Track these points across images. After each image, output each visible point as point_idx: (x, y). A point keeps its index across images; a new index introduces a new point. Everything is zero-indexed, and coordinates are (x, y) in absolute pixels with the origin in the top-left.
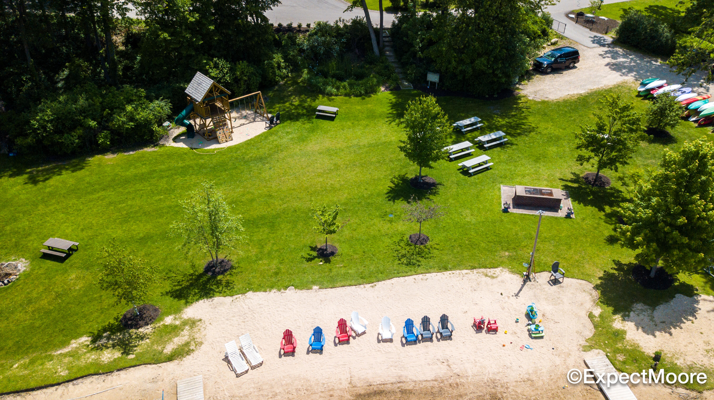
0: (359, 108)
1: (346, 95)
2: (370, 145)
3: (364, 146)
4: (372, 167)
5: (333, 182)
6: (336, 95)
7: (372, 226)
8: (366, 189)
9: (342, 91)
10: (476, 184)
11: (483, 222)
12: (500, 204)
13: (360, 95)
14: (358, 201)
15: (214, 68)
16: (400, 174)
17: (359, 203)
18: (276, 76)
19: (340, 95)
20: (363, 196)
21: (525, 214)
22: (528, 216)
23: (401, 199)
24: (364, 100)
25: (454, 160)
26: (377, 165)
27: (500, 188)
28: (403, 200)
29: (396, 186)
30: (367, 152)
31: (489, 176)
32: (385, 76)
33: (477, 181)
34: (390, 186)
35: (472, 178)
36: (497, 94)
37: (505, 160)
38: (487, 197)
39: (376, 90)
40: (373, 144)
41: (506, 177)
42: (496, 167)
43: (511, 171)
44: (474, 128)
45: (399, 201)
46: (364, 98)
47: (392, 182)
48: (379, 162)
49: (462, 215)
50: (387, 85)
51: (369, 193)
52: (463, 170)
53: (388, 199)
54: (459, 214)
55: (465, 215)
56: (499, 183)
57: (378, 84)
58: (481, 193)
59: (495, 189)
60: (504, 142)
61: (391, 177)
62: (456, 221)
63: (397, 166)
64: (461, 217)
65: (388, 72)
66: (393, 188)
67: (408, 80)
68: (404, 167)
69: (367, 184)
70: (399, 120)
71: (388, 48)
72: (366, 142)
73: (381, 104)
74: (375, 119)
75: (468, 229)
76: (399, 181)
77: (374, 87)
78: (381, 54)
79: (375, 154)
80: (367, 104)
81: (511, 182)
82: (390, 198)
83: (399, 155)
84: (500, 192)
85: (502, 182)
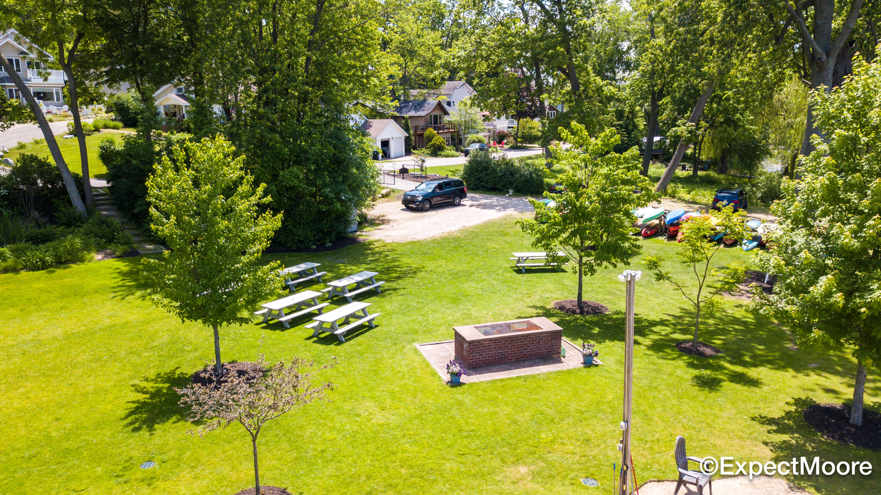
0: (41, 285)
1: (6, 270)
3: (55, 339)
4: (78, 372)
8: (57, 419)
10: (361, 354)
11: (418, 417)
12: (434, 374)
13: (43, 266)
14: (27, 455)
17: (31, 458)
20: (48, 437)
21: (502, 380)
22: (509, 382)
23: (174, 419)
24: (54, 274)
25: (291, 328)
26: (94, 365)
27: (416, 350)
28: (178, 421)
29: (153, 395)
30: (61, 349)
31: (379, 336)
32: (101, 238)
33: (359, 348)
34: (135, 399)
35: (346, 345)
36: (330, 242)
37: (397, 310)
38: (398, 369)
39: (82, 257)
40: (78, 332)
41: (416, 332)
42: (385, 322)
43: (419, 323)
44: (311, 280)
45: (168, 424)
46: (53, 272)
47: (139, 392)
48: (98, 360)
49: (359, 415)
50: (108, 251)
51: (69, 425)
52: (320, 338)
53: (132, 427)
54: (349, 414)
55: (367, 413)
56: (409, 343)
57: (87, 247)
58: (381, 366)
59: (405, 354)
60: (379, 287)
61: (136, 382)
62: (347, 431)
63: (152, 358)
64: (359, 419)
65: (107, 230)
66: (144, 403)
67: (153, 241)
68: (170, 357)
69: (61, 408)
70: (143, 292)
71: (104, 207)
72: (59, 332)
73: (97, 276)
74: (82, 297)
75: (388, 441)
76: (161, 385)
77: (76, 252)
78: (90, 212)
79: (84, 348)
80: (61, 278)
81: (430, 336)
82: (137, 425)
83: (154, 340)
84: (420, 355)
85: (414, 340)
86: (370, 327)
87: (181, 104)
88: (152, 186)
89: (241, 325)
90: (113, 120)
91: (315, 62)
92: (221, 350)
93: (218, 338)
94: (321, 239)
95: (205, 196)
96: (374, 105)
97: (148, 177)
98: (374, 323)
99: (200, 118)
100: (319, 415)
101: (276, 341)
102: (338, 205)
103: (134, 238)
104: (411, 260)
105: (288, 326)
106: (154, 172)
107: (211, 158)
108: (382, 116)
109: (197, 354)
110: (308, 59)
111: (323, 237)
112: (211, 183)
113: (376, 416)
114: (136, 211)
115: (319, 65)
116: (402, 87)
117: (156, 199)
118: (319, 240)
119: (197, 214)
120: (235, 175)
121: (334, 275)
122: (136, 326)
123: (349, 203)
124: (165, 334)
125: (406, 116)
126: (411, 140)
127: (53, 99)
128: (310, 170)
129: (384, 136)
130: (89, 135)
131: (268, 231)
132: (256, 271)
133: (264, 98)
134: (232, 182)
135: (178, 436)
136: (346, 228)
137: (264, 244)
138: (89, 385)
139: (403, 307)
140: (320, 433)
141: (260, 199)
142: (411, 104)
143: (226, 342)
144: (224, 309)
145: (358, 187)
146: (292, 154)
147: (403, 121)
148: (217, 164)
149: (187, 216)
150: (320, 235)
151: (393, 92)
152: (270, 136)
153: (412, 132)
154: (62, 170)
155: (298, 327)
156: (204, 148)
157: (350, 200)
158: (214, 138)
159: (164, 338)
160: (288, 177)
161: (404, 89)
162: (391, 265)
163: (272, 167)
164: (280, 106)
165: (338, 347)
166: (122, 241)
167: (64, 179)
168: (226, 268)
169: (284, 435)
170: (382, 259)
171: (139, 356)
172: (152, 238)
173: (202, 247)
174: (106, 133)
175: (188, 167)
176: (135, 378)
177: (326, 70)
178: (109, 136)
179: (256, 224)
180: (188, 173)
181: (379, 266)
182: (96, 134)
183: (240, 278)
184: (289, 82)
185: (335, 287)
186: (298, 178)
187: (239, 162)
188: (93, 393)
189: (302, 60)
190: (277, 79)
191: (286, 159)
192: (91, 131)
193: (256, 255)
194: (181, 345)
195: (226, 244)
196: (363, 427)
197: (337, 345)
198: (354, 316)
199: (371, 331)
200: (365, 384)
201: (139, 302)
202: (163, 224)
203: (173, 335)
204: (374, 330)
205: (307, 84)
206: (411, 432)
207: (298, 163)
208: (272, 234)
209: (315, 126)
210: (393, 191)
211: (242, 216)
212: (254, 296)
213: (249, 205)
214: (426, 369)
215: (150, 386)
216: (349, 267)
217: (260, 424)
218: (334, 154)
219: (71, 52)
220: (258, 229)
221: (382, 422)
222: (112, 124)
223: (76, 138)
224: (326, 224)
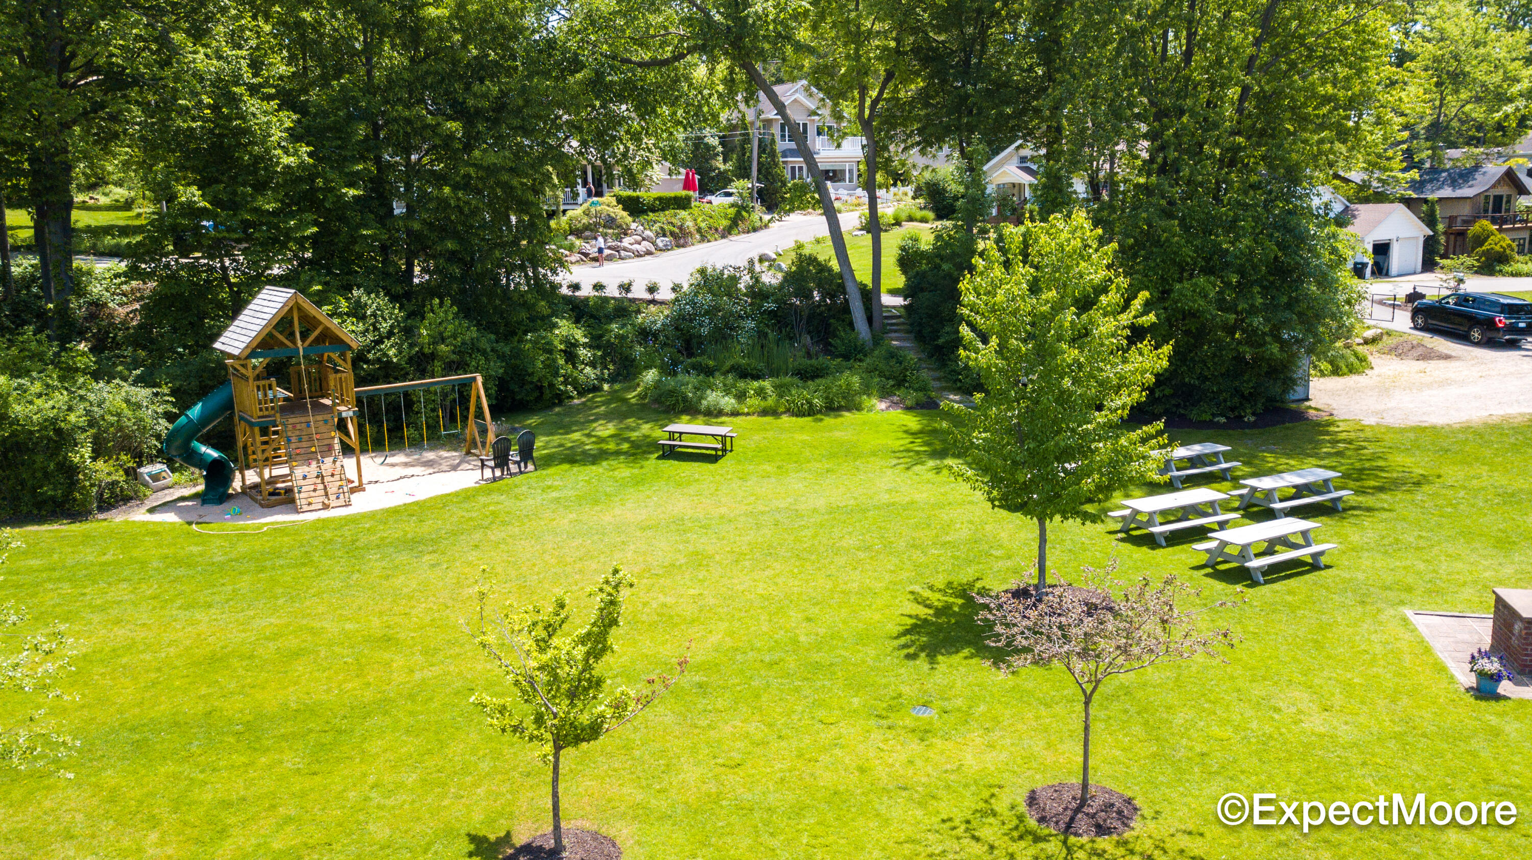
0: (804, 437)
1: (764, 413)
2: (831, 510)
3: (815, 510)
4: (841, 560)
5: (670, 600)
6: (735, 414)
7: (824, 749)
8: (809, 620)
9: (754, 402)
10: (1293, 608)
11: (1397, 737)
12: (1441, 669)
13: (810, 411)
14: (767, 659)
15: (348, 314)
16: (950, 579)
17: (772, 664)
18: (556, 374)
19: (748, 414)
20: (795, 641)
23: (966, 652)
24: (821, 424)
25: (1168, 546)
26: (862, 555)
27: (1405, 620)
28: (972, 656)
29: (939, 612)
30: (822, 526)
31: (1332, 585)
32: (888, 379)
33: (1289, 598)
34: (914, 613)
35: (1265, 591)
36: (1253, 414)
37: (1372, 545)
38: (1363, 647)
39: (860, 403)
40: (846, 506)
41: (1409, 589)
42: (1347, 563)
43: (1418, 573)
44: (1211, 473)
45: (957, 658)
46: (821, 420)
47: (919, 603)
48: (868, 549)
49: (1277, 710)
50: (896, 399)
51: (822, 631)
52: (1216, 570)
53: (906, 651)
54: (1258, 704)
55: (1293, 710)
56: (1392, 605)
57: (866, 390)
58: (1329, 635)
59: (1380, 623)
60: (1339, 499)
61: (917, 588)
62: (1253, 731)
63: (942, 559)
64: (1276, 716)
65: (897, 368)
66: (926, 620)
67: (960, 388)
68: (970, 562)
69: (814, 604)
70: (938, 462)
71: (896, 335)
72: (821, 503)
73: (877, 432)
74: (855, 459)
75: (1332, 765)
76: (952, 600)
77: (854, 396)
78: (877, 341)
79: (851, 530)
80: (830, 431)
81: (1440, 601)
82: (911, 650)
83: (947, 534)
84: (1414, 630)
85: (1402, 603)
86: (1315, 565)
87: (1023, 182)
88: (968, 289)
89: (1083, 524)
90: (921, 209)
91: (1256, 95)
92: (1048, 563)
93: (1045, 541)
94: (1236, 408)
95: (1046, 308)
96: (1366, 178)
97: (964, 276)
98: (1324, 560)
99: (1053, 194)
100: (1204, 695)
101: (1139, 564)
102: (1275, 349)
103: (933, 383)
104: (1413, 460)
105: (1164, 544)
106: (971, 269)
107: (1062, 246)
108: (1380, 198)
109: (1009, 564)
110: (1246, 89)
111: (1241, 404)
112: (1057, 289)
113: (1312, 719)
114: (941, 341)
115: (1263, 99)
116: (1429, 144)
117: (971, 311)
118: (1232, 409)
119: (1030, 336)
120: (1098, 276)
121: (1254, 470)
122: (923, 510)
123: (1295, 347)
124: (964, 526)
125: (1431, 197)
126: (1438, 242)
127: (844, 180)
128: (1228, 284)
129: (1381, 235)
130: (886, 231)
131: (1145, 371)
132: (1118, 436)
133: (1160, 160)
134: (1093, 287)
135: (971, 678)
136: (1285, 391)
137: (1136, 396)
138: (854, 581)
139: (1386, 542)
140: (1202, 724)
141: (1135, 317)
142: (1444, 174)
143: (1058, 553)
144: (1060, 496)
145: (1319, 317)
146: (1198, 256)
147: (1424, 207)
148: (1070, 257)
149: (1016, 339)
150: (1236, 400)
151: (1409, 155)
152: (1163, 223)
153: (1441, 227)
154: (846, 276)
155: (1180, 547)
156: (1053, 231)
157: (1298, 341)
158: (1069, 216)
159: (963, 533)
160: (1189, 294)
161: (1433, 148)
162: (1367, 465)
163: (1162, 277)
164: (1185, 172)
165: (1250, 590)
166: (917, 386)
167: (848, 289)
168: (1068, 427)
169: (1139, 713)
170: (1349, 453)
171: (924, 553)
172: (959, 384)
173: (1034, 391)
174: (910, 228)
175: (1024, 262)
176: (916, 583)
177: (1276, 107)
178: (913, 232)
179: (1125, 361)
180: (1023, 271)
181: (1343, 465)
182: (896, 230)
183: (1089, 448)
184: (1205, 131)
185: (1254, 489)
186: (1206, 296)
187: (1106, 254)
188: (857, 593)
189: (1233, 92)
190: (1184, 128)
191: (1187, 264)
192: (889, 225)
193: (1119, 412)
194: (986, 547)
195: (1073, 388)
196: (1283, 730)
197: (1247, 586)
198: (1284, 542)
199: (1317, 573)
200: (1295, 660)
201: (931, 475)
202: (977, 351)
203: (977, 530)
204: (1322, 573)
205: (1239, 133)
206: (1378, 761)
207: (1209, 271)
208: (1150, 378)
209: (1246, 207)
210: (1389, 334)
211: (1102, 345)
212: (1110, 480)
213: (1117, 327)
214: (1424, 658)
215: (936, 599)
216: (1283, 460)
217: (1099, 676)
218: (1276, 258)
219: (875, 102)
220: (1129, 367)
221: (1322, 730)
222: (919, 214)
223: (870, 235)
224: (1250, 381)
